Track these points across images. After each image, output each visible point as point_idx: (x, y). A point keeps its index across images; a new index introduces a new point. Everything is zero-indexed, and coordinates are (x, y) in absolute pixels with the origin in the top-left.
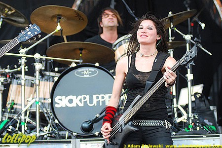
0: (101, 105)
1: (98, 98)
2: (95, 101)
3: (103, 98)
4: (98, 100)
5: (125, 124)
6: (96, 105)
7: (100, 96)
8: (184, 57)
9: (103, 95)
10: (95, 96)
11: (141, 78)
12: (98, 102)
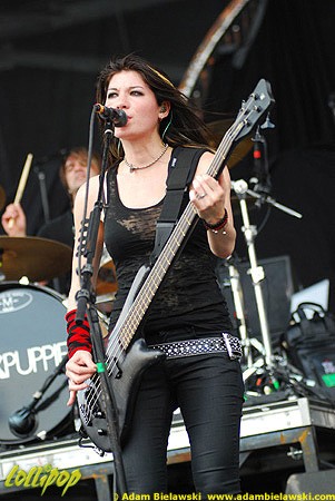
0: (46, 368)
1: (37, 354)
2: (33, 361)
3: (48, 352)
4: (39, 359)
5: (127, 351)
6: (35, 371)
7: (42, 350)
8: (241, 115)
9: (49, 347)
10: (31, 352)
11: (139, 226)
12: (40, 364)
